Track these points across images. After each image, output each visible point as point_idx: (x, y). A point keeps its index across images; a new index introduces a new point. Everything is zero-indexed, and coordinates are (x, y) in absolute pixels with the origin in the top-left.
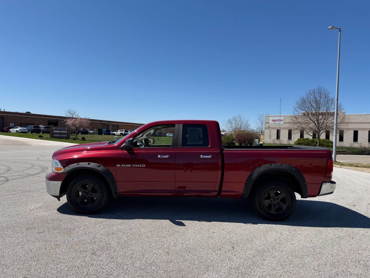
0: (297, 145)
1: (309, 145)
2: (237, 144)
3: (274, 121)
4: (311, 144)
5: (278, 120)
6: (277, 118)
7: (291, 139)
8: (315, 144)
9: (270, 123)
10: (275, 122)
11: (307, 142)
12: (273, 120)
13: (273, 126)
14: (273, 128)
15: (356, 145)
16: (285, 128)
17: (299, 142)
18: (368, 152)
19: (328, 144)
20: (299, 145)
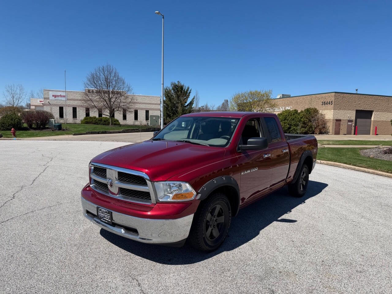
0: (85, 124)
1: (98, 124)
2: (25, 125)
3: (55, 96)
4: (100, 123)
5: (59, 96)
6: (59, 94)
7: (76, 117)
8: (103, 123)
9: (50, 99)
10: (56, 98)
11: (95, 121)
12: (53, 96)
13: (55, 102)
14: (55, 105)
15: (137, 123)
16: (69, 106)
17: (86, 121)
18: (152, 129)
19: (115, 123)
20: (87, 124)
